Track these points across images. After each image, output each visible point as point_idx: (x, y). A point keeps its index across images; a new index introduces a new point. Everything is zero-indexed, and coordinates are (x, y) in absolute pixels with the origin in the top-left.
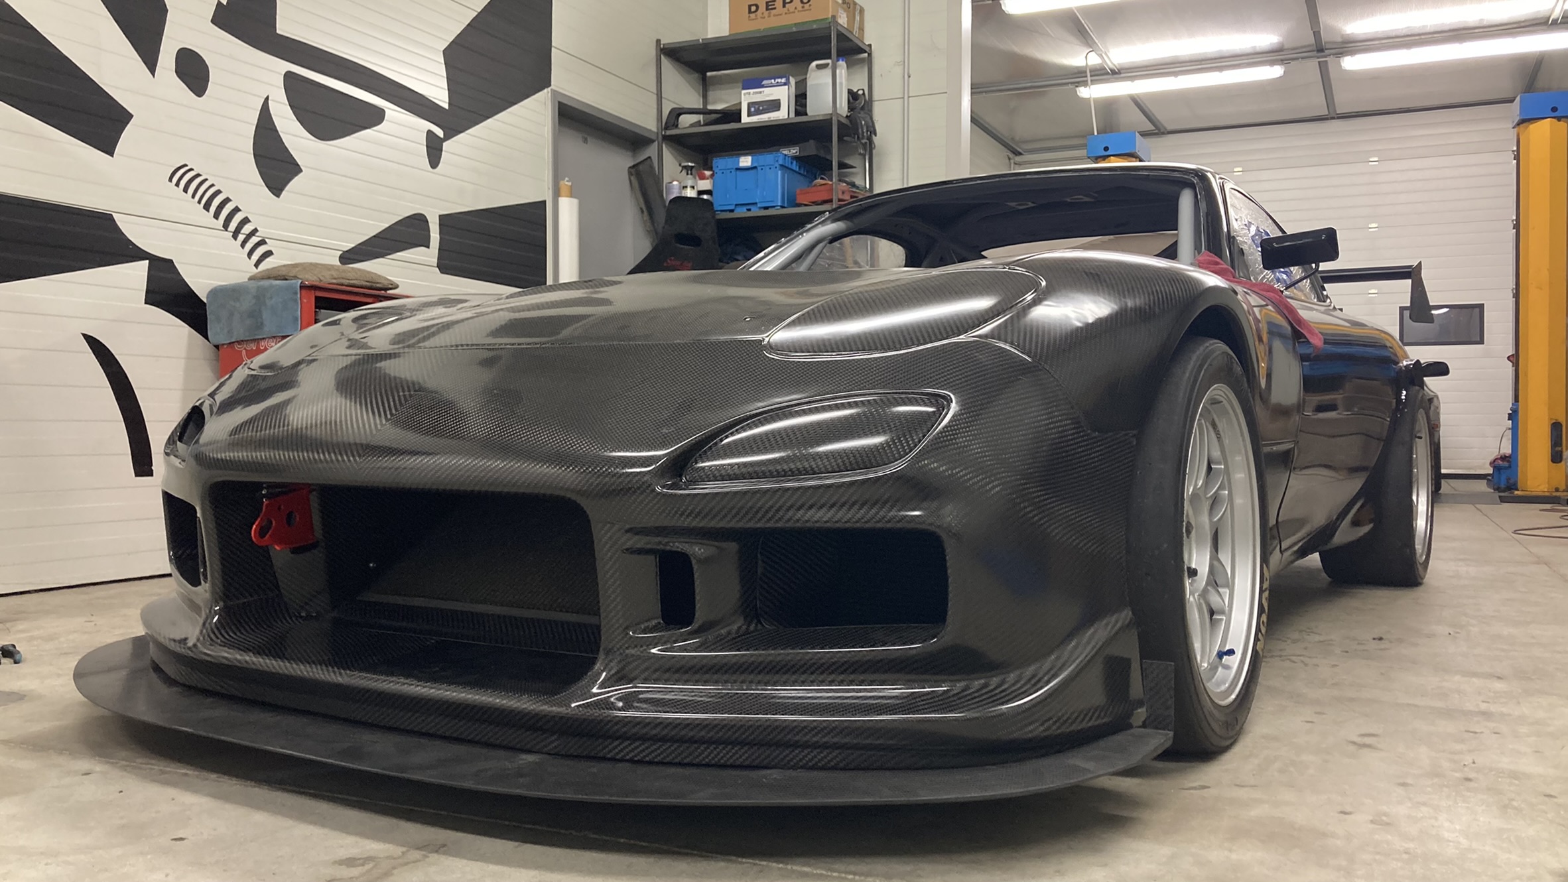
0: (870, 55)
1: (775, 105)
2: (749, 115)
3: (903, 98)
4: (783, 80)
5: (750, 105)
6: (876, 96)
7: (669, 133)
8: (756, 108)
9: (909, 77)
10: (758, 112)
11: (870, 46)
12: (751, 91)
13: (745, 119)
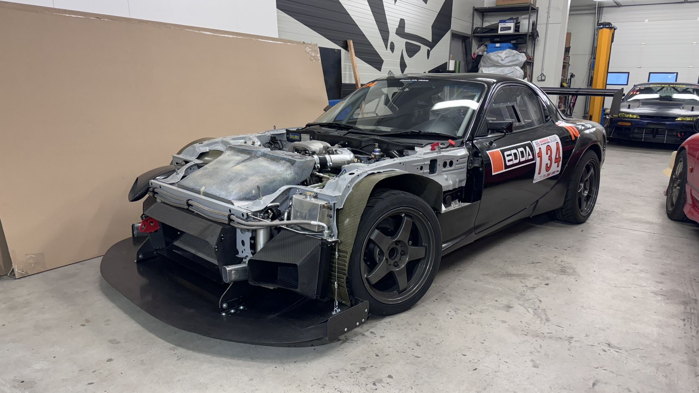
0: (538, 11)
1: (509, 28)
2: (501, 31)
3: (547, 24)
4: (513, 21)
5: (501, 28)
6: (538, 23)
7: (475, 35)
8: (503, 29)
9: (549, 17)
10: (504, 30)
11: (538, 8)
12: (502, 24)
13: (500, 32)
